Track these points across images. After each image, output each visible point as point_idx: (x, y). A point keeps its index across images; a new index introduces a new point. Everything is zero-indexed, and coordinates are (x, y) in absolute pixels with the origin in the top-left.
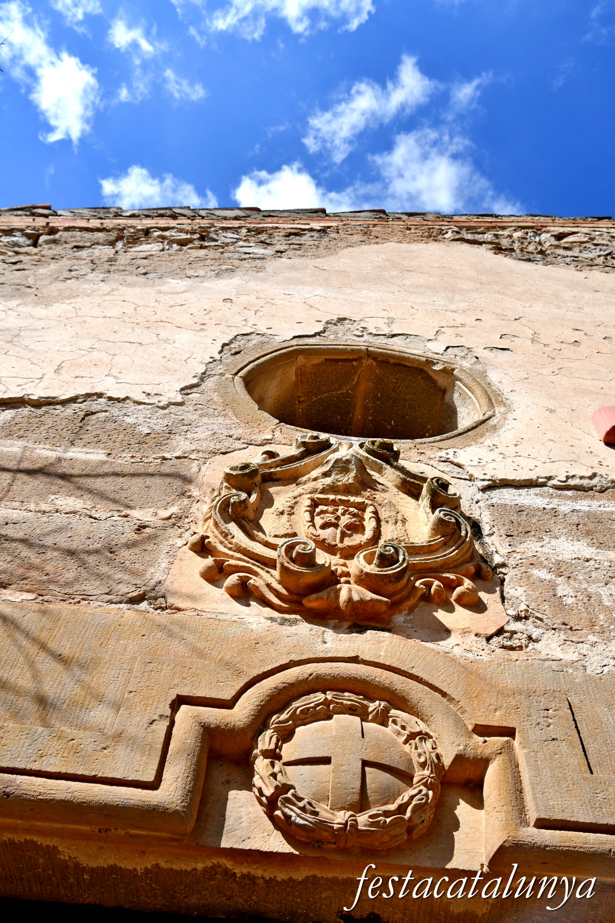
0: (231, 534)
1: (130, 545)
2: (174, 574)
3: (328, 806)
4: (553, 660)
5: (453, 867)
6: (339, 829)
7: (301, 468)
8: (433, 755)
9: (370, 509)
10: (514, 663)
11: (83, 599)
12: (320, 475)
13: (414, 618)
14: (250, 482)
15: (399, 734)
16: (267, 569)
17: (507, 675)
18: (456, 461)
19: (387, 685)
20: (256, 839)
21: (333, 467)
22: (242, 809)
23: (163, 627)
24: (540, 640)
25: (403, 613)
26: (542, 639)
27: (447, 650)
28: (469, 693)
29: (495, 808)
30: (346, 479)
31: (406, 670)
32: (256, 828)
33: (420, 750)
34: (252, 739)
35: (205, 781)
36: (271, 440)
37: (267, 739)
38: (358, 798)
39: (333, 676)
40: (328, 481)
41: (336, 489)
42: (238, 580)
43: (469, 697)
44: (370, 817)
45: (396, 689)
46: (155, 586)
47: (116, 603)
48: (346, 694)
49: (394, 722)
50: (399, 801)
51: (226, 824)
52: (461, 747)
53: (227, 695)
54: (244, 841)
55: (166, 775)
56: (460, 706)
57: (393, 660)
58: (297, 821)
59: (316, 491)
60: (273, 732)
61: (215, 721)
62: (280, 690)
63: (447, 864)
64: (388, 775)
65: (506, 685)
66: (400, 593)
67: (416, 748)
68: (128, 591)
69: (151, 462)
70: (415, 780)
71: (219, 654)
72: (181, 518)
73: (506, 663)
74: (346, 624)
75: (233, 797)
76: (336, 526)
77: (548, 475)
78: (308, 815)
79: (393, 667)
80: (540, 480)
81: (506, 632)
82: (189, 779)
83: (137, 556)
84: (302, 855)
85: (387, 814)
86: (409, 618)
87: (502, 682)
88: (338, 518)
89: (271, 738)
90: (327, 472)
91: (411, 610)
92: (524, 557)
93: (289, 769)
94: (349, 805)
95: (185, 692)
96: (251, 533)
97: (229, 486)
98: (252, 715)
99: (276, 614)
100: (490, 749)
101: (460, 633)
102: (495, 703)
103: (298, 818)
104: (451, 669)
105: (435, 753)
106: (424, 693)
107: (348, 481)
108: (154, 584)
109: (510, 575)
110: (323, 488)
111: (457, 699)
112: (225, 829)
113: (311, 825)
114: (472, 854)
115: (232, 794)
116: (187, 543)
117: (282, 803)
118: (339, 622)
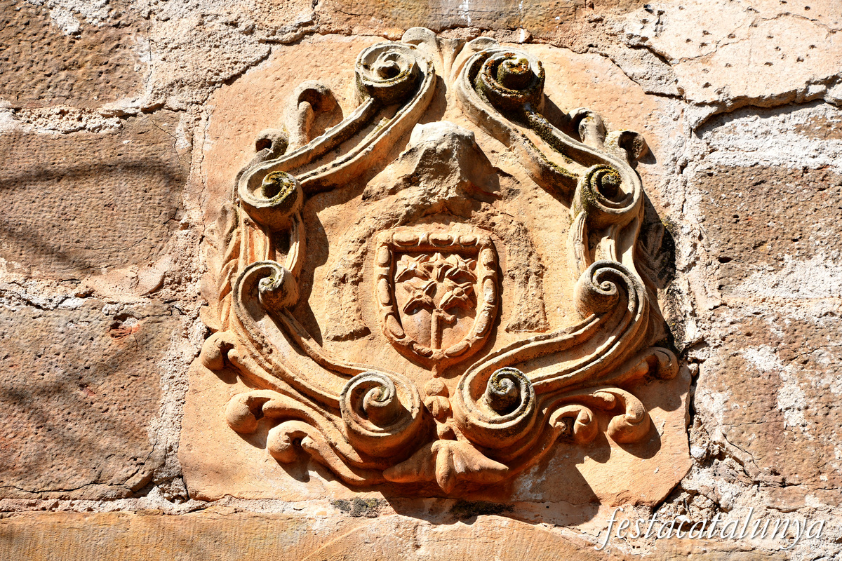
0: (267, 346)
1: (110, 367)
2: (190, 426)
4: (742, 551)
7: (370, 157)
9: (485, 256)
11: (61, 498)
12: (400, 180)
13: (547, 478)
14: (286, 216)
16: (328, 414)
18: (658, 47)
21: (421, 165)
24: (731, 509)
25: (532, 471)
26: (735, 505)
27: (590, 541)
30: (444, 189)
40: (413, 195)
41: (429, 211)
42: (287, 441)
46: (165, 458)
47: (112, 500)
59: (396, 221)
66: (526, 442)
68: (126, 475)
69: (100, 127)
72: (179, 283)
74: (448, 504)
76: (430, 307)
81: (684, 491)
83: (126, 393)
86: (539, 481)
88: (432, 291)
90: (411, 176)
91: (544, 465)
92: (738, 319)
96: (298, 340)
99: (348, 494)
101: (612, 503)
107: (447, 193)
108: (163, 454)
109: (709, 362)
110: (408, 212)
116: (199, 353)
118: (438, 501)
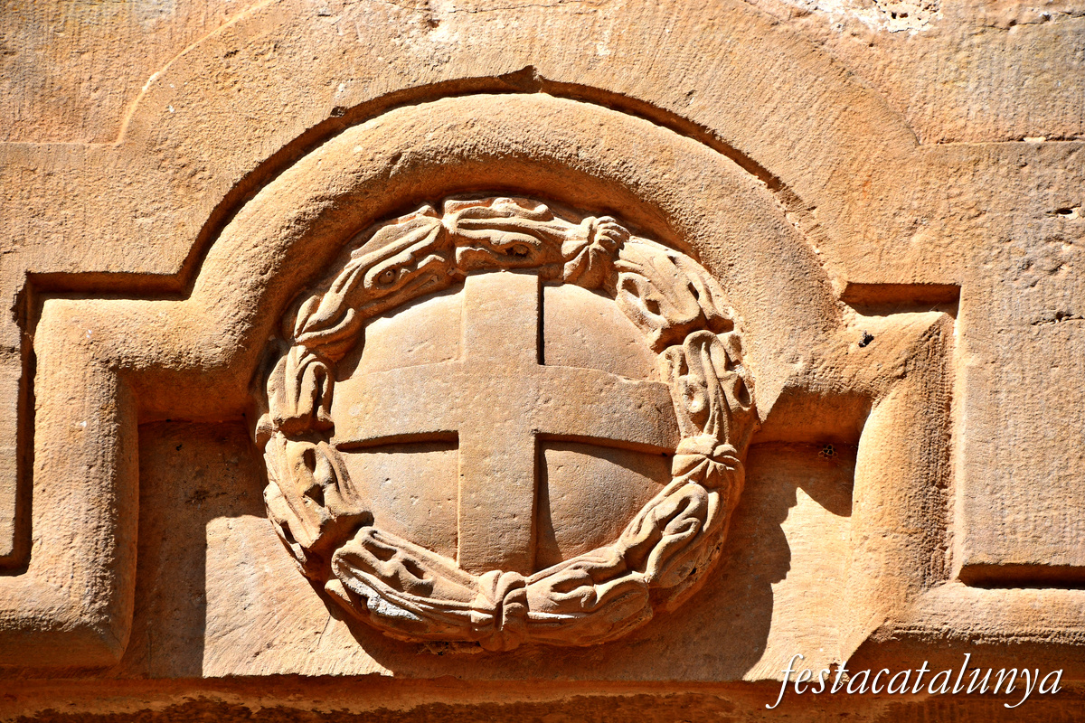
5: (763, 677)
6: (482, 623)
8: (728, 387)
10: (1001, 36)
17: (972, 86)
19: (610, 171)
20: (287, 648)
22: (246, 570)
28: (845, 175)
31: (669, 108)
32: (284, 616)
33: (692, 378)
34: (251, 384)
37: (291, 382)
39: (460, 156)
43: (842, 189)
45: (636, 183)
51: (211, 613)
52: (800, 366)
53: (166, 262)
54: (257, 654)
55: (39, 529)
56: (814, 222)
57: (635, 73)
58: (380, 609)
60: (305, 355)
61: (145, 351)
62: (313, 222)
63: (747, 669)
64: (604, 464)
65: (961, 122)
67: (684, 370)
73: (976, 40)
75: (220, 536)
78: (406, 594)
79: (632, 99)
82: (102, 534)
84: (401, 677)
87: (954, 112)
94: (505, 556)
98: (243, 320)
100: (874, 365)
102: (915, 204)
103: (383, 602)
104: (802, 88)
105: (733, 380)
106: (716, 190)
111: (807, 201)
112: (209, 628)
113: (414, 617)
114: (813, 639)
115: (218, 529)
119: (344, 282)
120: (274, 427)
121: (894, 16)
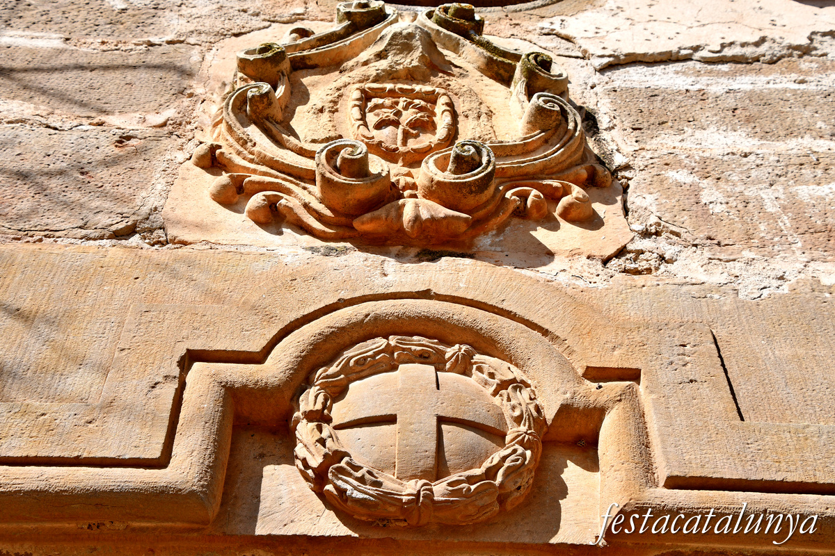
0: (251, 141)
1: (108, 163)
2: (176, 197)
3: (394, 475)
4: (693, 284)
5: (560, 541)
6: (409, 502)
7: (346, 49)
8: (532, 407)
9: (442, 100)
10: (640, 290)
11: (45, 236)
12: (372, 56)
13: (505, 239)
14: (275, 70)
15: (486, 384)
16: (303, 184)
17: (630, 305)
18: (563, 32)
19: (468, 324)
20: (302, 522)
21: (389, 44)
22: (282, 488)
23: (164, 266)
24: (676, 260)
25: (490, 233)
26: (678, 258)
27: (549, 278)
28: (579, 329)
29: (613, 466)
30: (409, 60)
31: (494, 304)
32: (301, 508)
33: (513, 402)
34: (292, 399)
35: (231, 455)
36: (303, 14)
37: (312, 398)
38: (434, 463)
39: (397, 316)
40: (383, 64)
41: (395, 75)
42: (264, 200)
43: (578, 334)
44: (450, 484)
45: (481, 329)
46: (150, 214)
47: (95, 239)
48: (415, 338)
49: (480, 369)
50: (487, 464)
51: (262, 506)
52: (568, 395)
53: (256, 346)
54: (285, 525)
55: (176, 449)
56: (567, 346)
57: (477, 293)
58: (353, 495)
59: (368, 80)
60: (319, 390)
61: (240, 379)
62: (327, 336)
63: (551, 538)
64: (472, 434)
65: (628, 317)
66: (485, 207)
67: (509, 399)
68: (111, 223)
69: (131, 50)
70: (508, 438)
71: (243, 296)
72: (180, 124)
73: (628, 291)
74: (414, 251)
75: (270, 473)
76: (396, 124)
77: (694, 44)
78: (368, 487)
79: (477, 301)
80: (683, 52)
81: (629, 252)
82: (208, 452)
83: (121, 177)
84: (363, 538)
85: (470, 480)
86: (497, 240)
87: (624, 314)
88: (398, 114)
89: (316, 397)
90: (381, 52)
91: (501, 230)
92: (656, 156)
93: (341, 433)
94: (421, 472)
95: (198, 345)
96: (279, 138)
97: (245, 77)
98: (290, 369)
99: (318, 243)
100: (605, 396)
101: (566, 256)
102: (614, 340)
103: (355, 492)
104: (554, 300)
105: (534, 404)
106: (519, 331)
107: (411, 63)
108: (148, 212)
109: (636, 179)
110: (377, 74)
111: (562, 338)
112: (261, 513)
113: (372, 499)
114: (584, 525)
115: (268, 470)
116: (191, 157)
117: (334, 475)
118: (403, 249)
119: (340, 363)
120: (302, 417)
121: (590, 283)
